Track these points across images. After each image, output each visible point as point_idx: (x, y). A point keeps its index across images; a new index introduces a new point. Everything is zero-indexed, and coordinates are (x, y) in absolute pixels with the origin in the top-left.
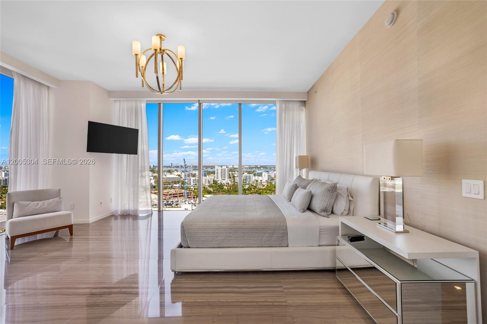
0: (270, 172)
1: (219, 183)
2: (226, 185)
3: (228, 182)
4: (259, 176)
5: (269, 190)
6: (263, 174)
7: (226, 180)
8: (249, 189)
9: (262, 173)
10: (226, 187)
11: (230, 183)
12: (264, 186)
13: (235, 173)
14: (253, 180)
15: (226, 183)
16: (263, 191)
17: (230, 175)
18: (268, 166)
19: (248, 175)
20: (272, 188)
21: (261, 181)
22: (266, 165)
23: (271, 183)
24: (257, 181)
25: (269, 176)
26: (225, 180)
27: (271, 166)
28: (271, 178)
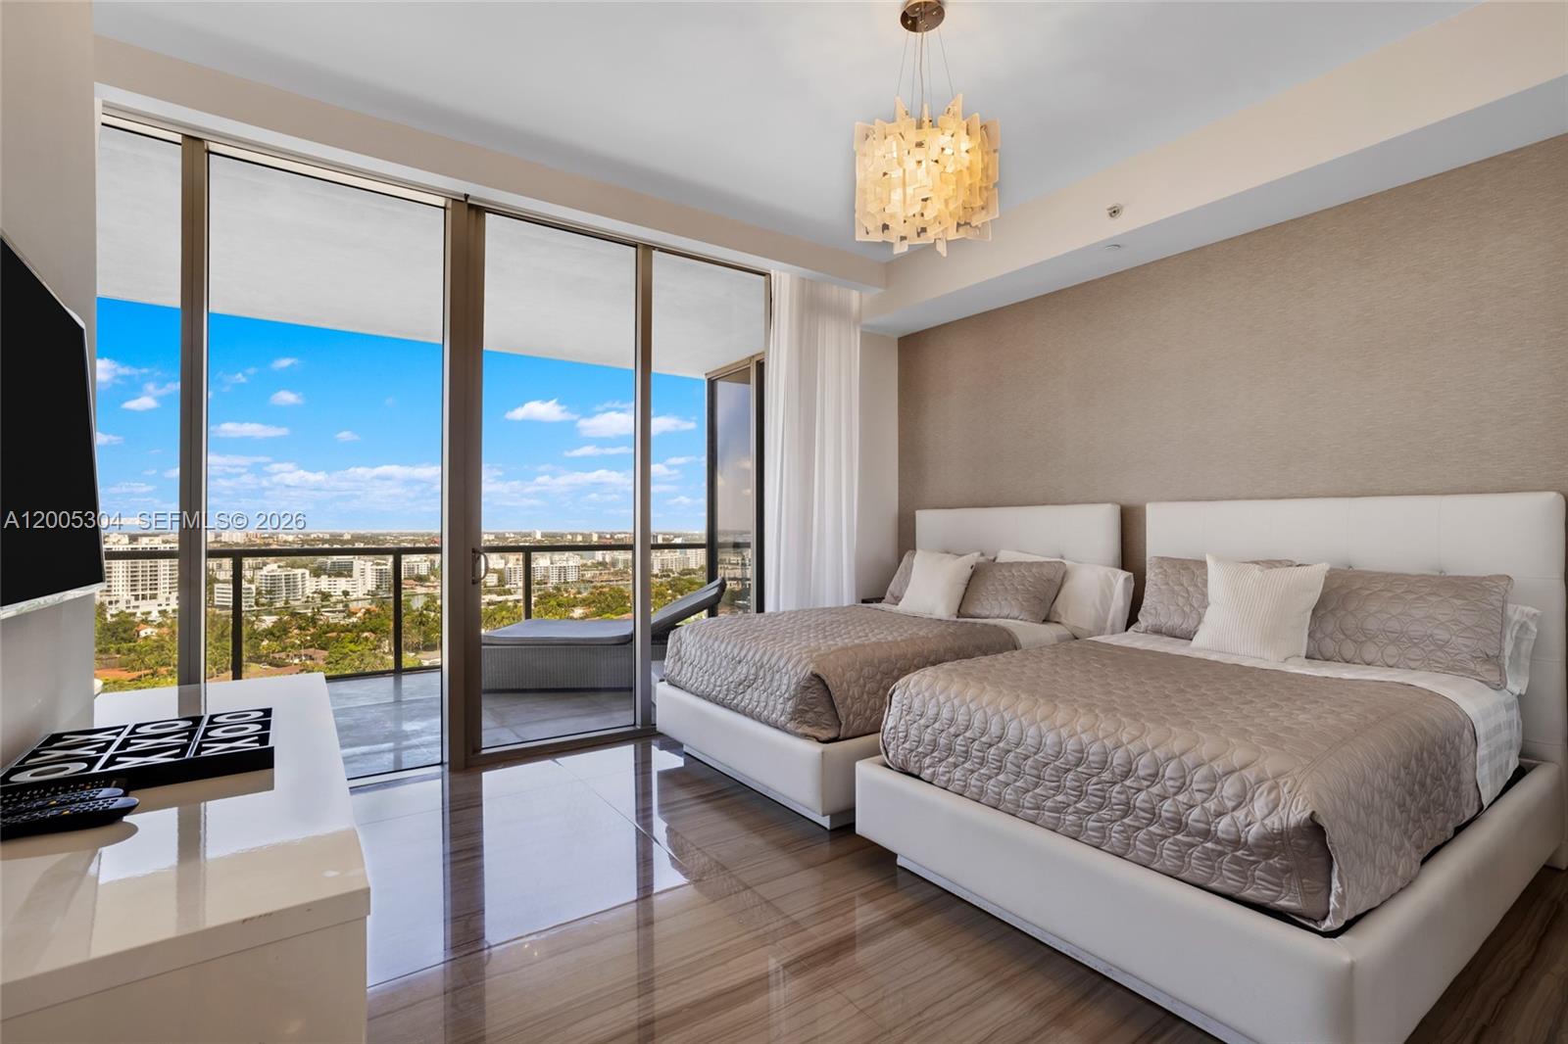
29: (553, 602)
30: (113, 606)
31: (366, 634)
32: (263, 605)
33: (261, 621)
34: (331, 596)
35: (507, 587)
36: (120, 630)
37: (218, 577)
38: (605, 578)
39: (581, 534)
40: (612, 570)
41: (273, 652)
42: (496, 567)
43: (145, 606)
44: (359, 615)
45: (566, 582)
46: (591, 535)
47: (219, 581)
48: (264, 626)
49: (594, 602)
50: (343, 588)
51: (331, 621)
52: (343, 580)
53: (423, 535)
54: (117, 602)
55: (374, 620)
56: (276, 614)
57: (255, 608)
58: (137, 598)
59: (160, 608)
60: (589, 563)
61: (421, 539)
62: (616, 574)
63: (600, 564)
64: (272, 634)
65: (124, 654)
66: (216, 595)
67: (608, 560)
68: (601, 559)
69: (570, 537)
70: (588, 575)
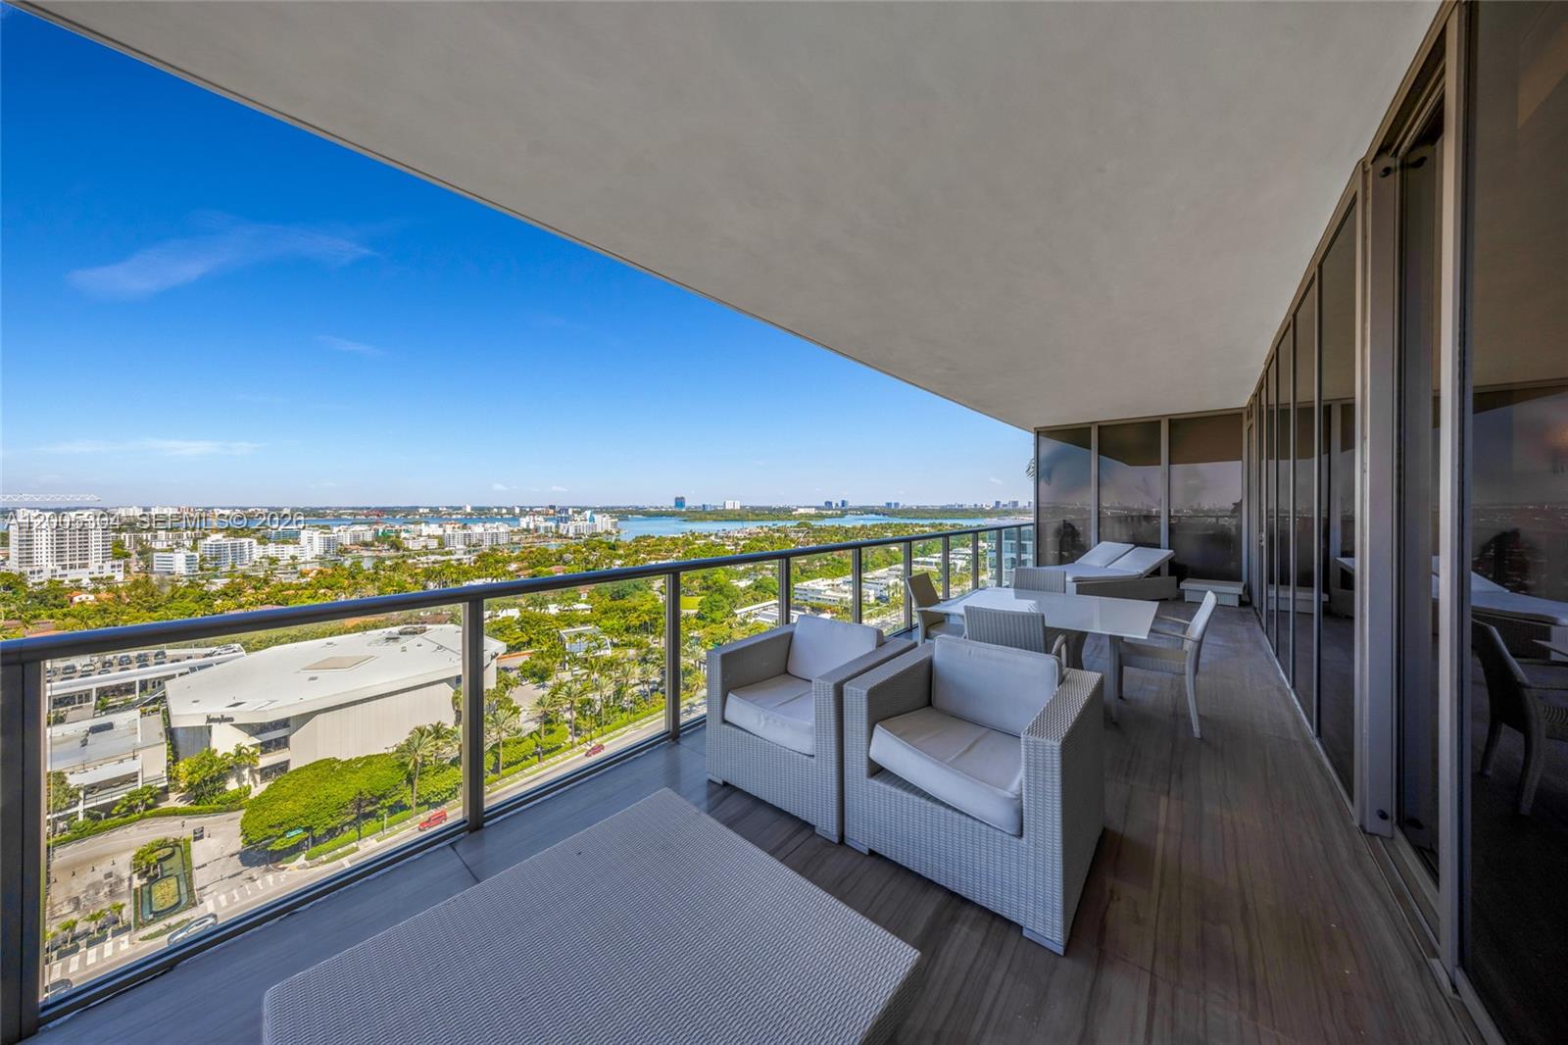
0: (335, 529)
1: (41, 584)
2: (92, 586)
3: (107, 572)
4: (285, 542)
5: (327, 588)
6: (304, 534)
7: (93, 566)
8: (229, 591)
9: (298, 534)
10: (92, 597)
11: (119, 577)
12: (303, 575)
13: (156, 537)
14: (255, 557)
15: (91, 579)
16: (300, 592)
17: (120, 544)
18: (327, 508)
19: (230, 541)
20: (341, 579)
21: (293, 558)
22: (316, 506)
23: (336, 565)
24: (273, 561)
25: (329, 543)
26: (85, 566)
27: (340, 508)
28: (339, 546)
29: (491, 560)
30: (36, 576)
31: (323, 591)
32: (208, 570)
33: (212, 583)
34: (279, 560)
35: (447, 549)
36: (49, 597)
37: (153, 546)
38: (530, 540)
39: (506, 508)
40: (535, 535)
41: (228, 609)
42: (436, 534)
43: (72, 574)
44: (312, 575)
45: (498, 544)
46: (513, 508)
47: (158, 551)
48: (214, 588)
49: (526, 558)
50: (291, 554)
51: (284, 581)
52: (291, 547)
53: (362, 509)
54: (40, 572)
55: (329, 579)
56: (225, 577)
57: (199, 572)
58: (64, 567)
59: (92, 576)
60: (515, 530)
61: (360, 512)
62: (539, 537)
63: (525, 530)
64: (226, 594)
65: (58, 619)
66: (155, 562)
67: (532, 526)
68: (525, 526)
69: (495, 510)
70: (516, 539)
